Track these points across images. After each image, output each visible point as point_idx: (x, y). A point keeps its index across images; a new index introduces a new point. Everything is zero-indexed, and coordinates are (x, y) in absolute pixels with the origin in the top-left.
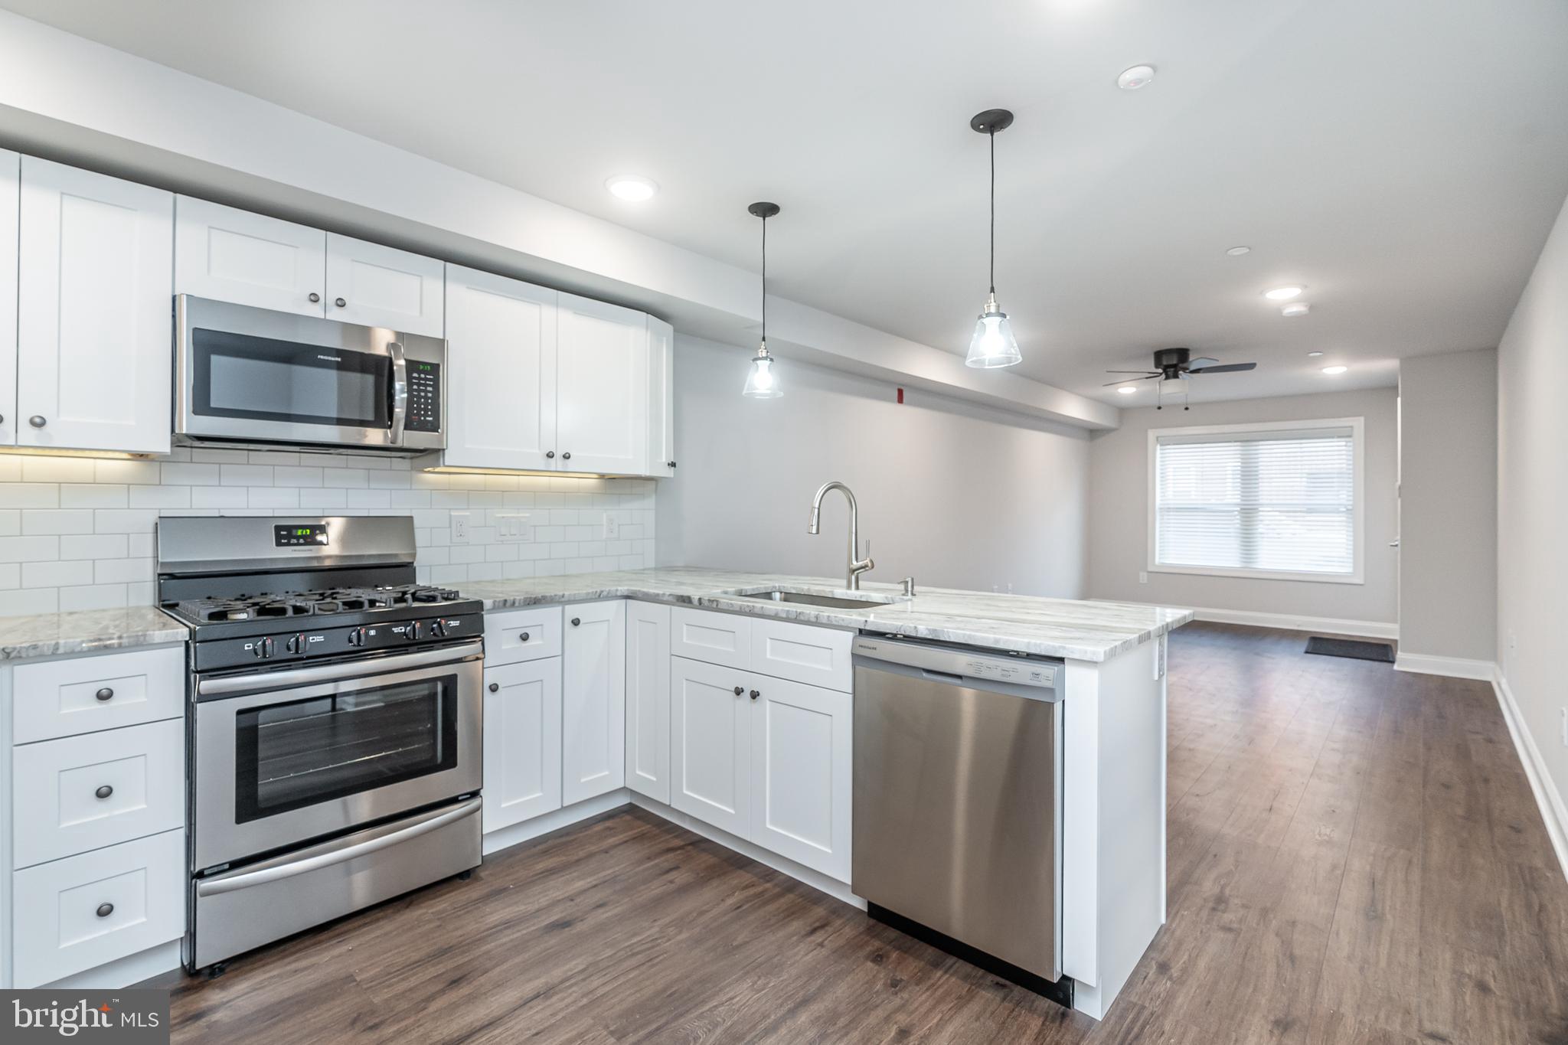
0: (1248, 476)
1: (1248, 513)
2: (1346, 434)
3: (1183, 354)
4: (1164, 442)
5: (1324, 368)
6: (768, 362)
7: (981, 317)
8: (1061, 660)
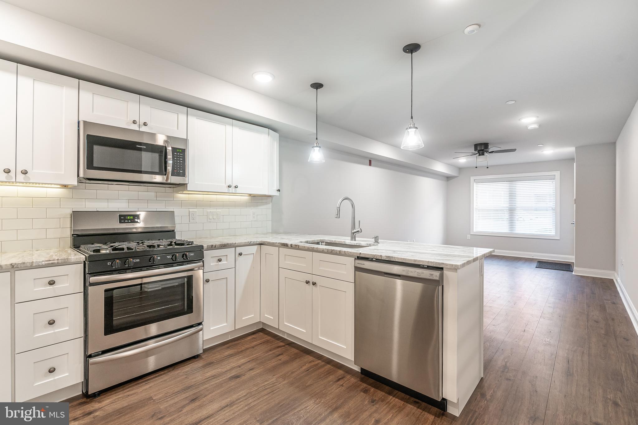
0: (512, 196)
1: (512, 210)
2: (553, 178)
3: (486, 145)
4: (477, 182)
5: (544, 151)
6: (318, 148)
7: (407, 129)
8: (442, 269)
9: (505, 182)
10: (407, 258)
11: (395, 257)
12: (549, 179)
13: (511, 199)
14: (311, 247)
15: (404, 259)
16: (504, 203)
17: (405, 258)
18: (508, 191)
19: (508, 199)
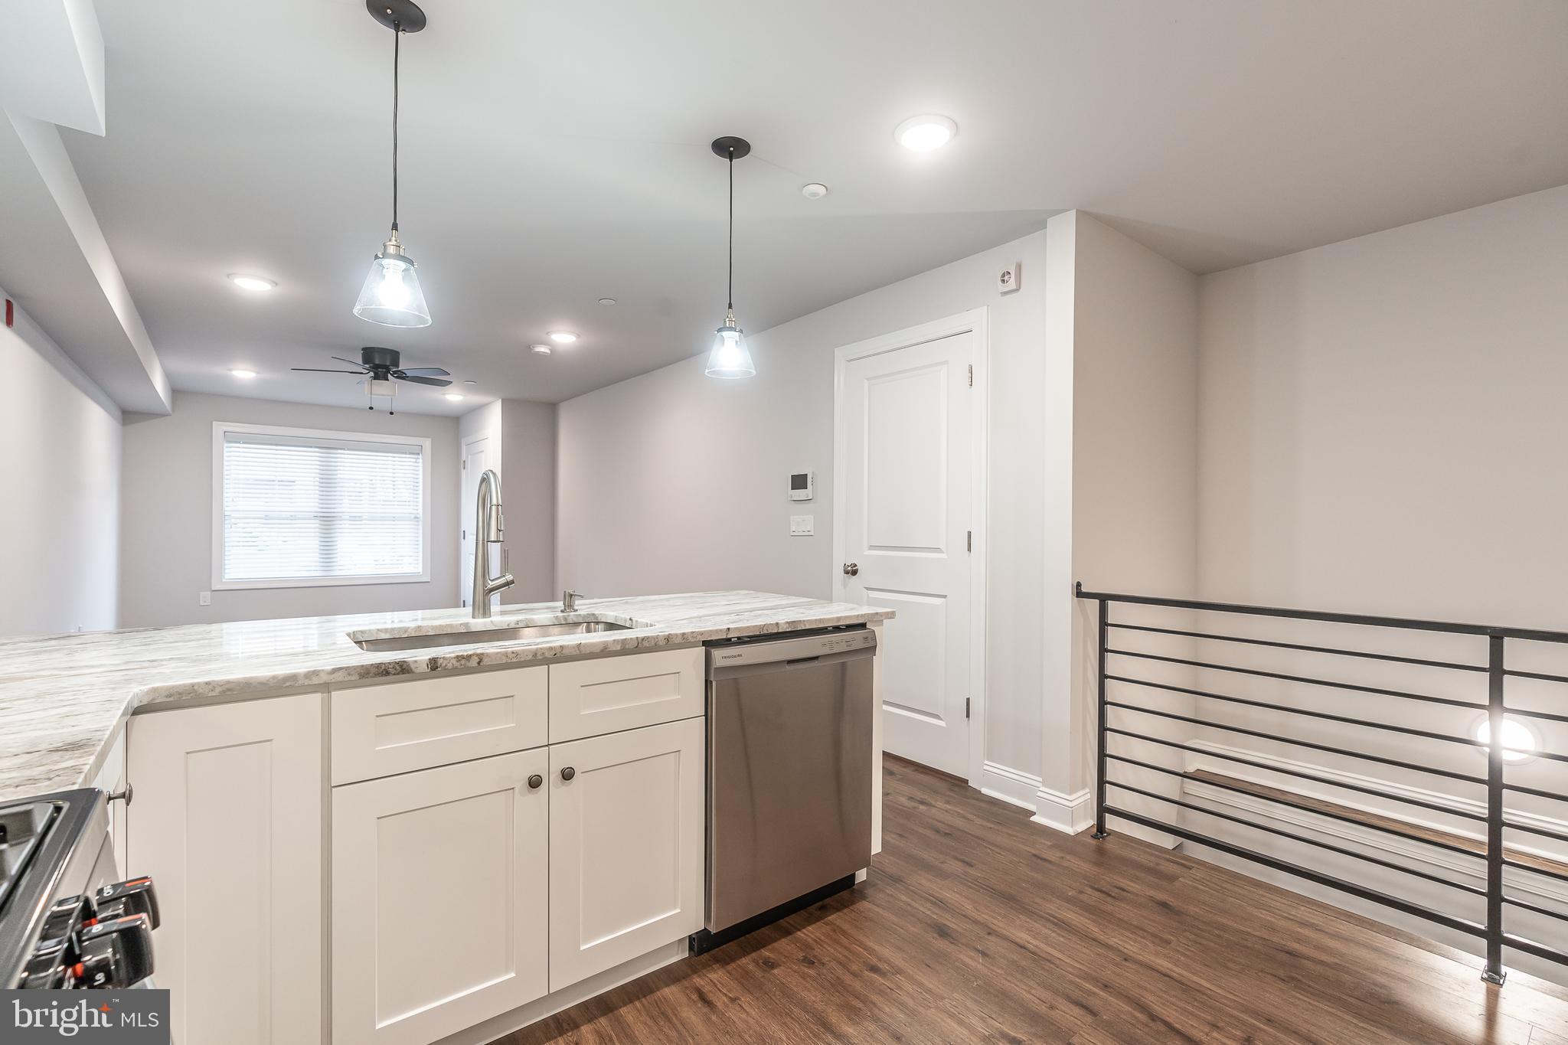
0: (327, 483)
1: (327, 521)
2: (416, 451)
3: (394, 356)
4: (231, 438)
5: (448, 394)
8: (863, 626)
9: (311, 447)
10: (825, 617)
11: (804, 621)
12: (410, 453)
13: (324, 493)
14: (551, 649)
15: (821, 620)
16: (309, 501)
17: (822, 617)
18: (318, 471)
19: (317, 492)
